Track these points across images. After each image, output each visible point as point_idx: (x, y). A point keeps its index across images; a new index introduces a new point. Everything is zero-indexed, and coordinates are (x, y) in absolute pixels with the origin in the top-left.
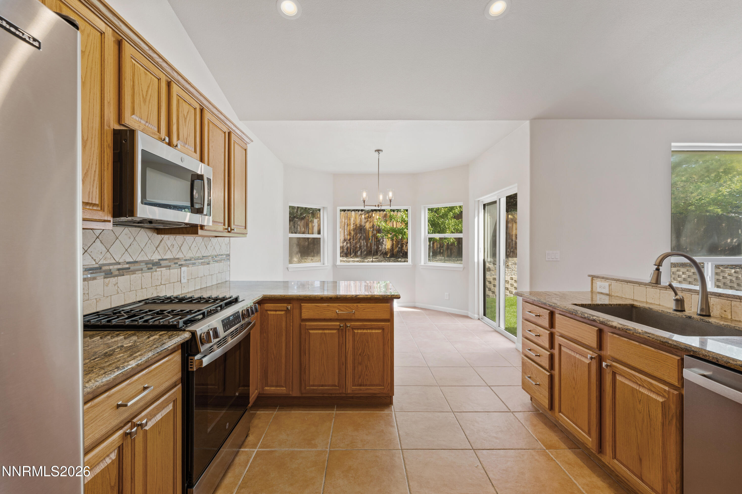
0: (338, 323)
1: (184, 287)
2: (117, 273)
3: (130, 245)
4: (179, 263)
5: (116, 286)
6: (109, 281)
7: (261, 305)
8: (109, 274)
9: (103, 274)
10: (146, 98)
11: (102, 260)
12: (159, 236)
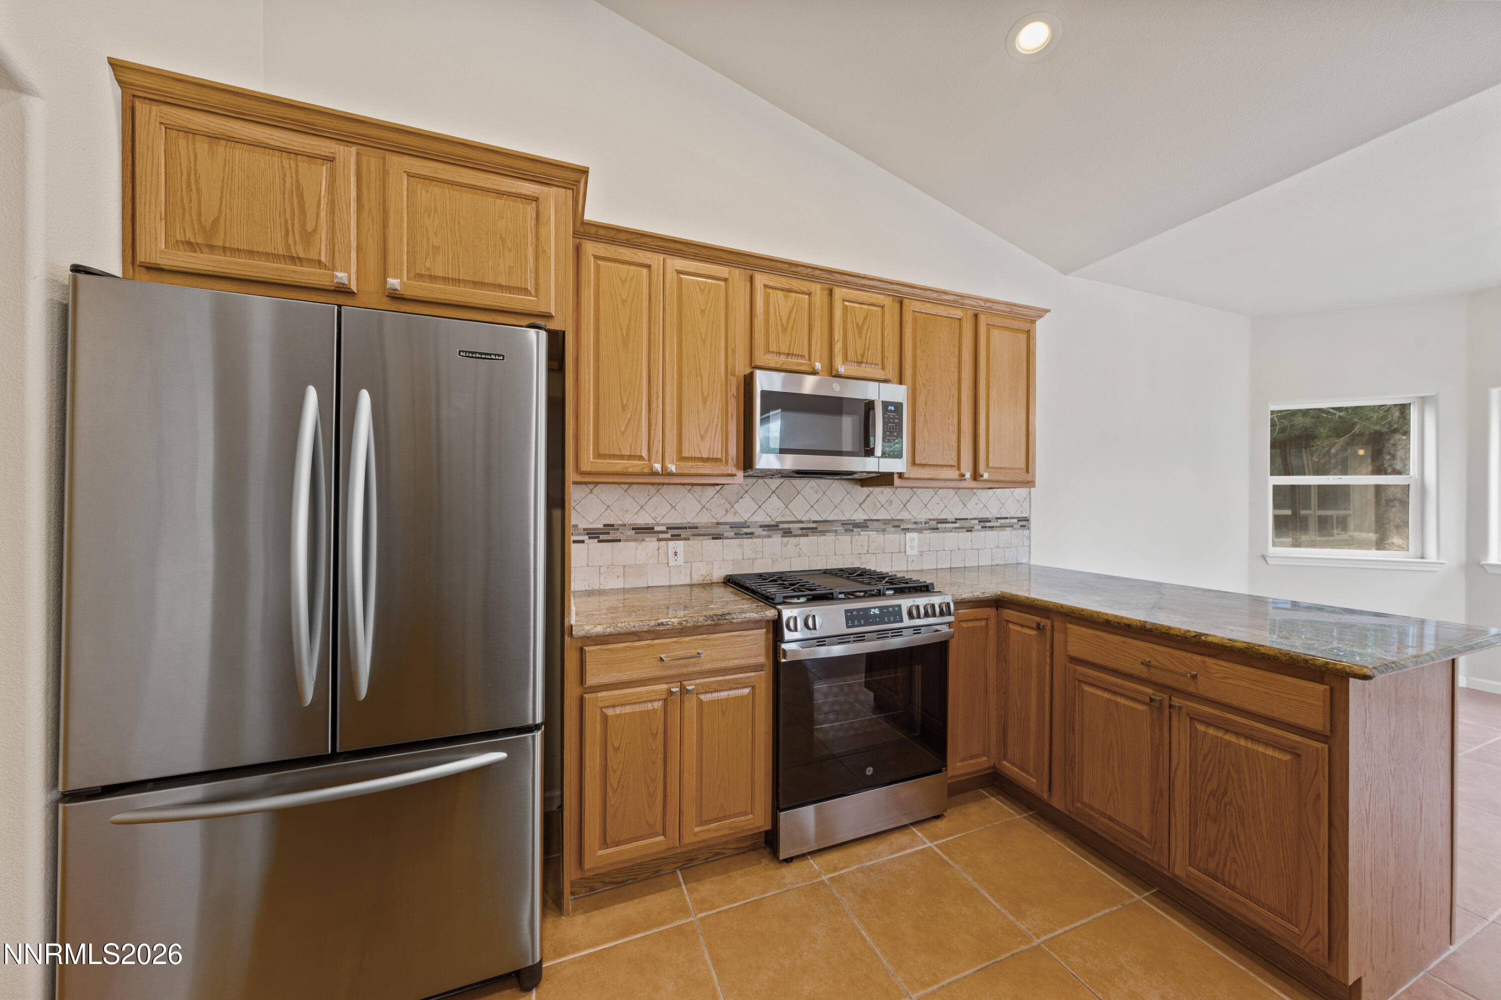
0: (1150, 691)
1: (913, 561)
2: (800, 532)
3: (818, 501)
4: (902, 527)
5: (798, 548)
6: (788, 540)
7: (1000, 609)
8: (787, 533)
9: (781, 532)
10: (787, 326)
11: (779, 517)
12: (865, 489)
